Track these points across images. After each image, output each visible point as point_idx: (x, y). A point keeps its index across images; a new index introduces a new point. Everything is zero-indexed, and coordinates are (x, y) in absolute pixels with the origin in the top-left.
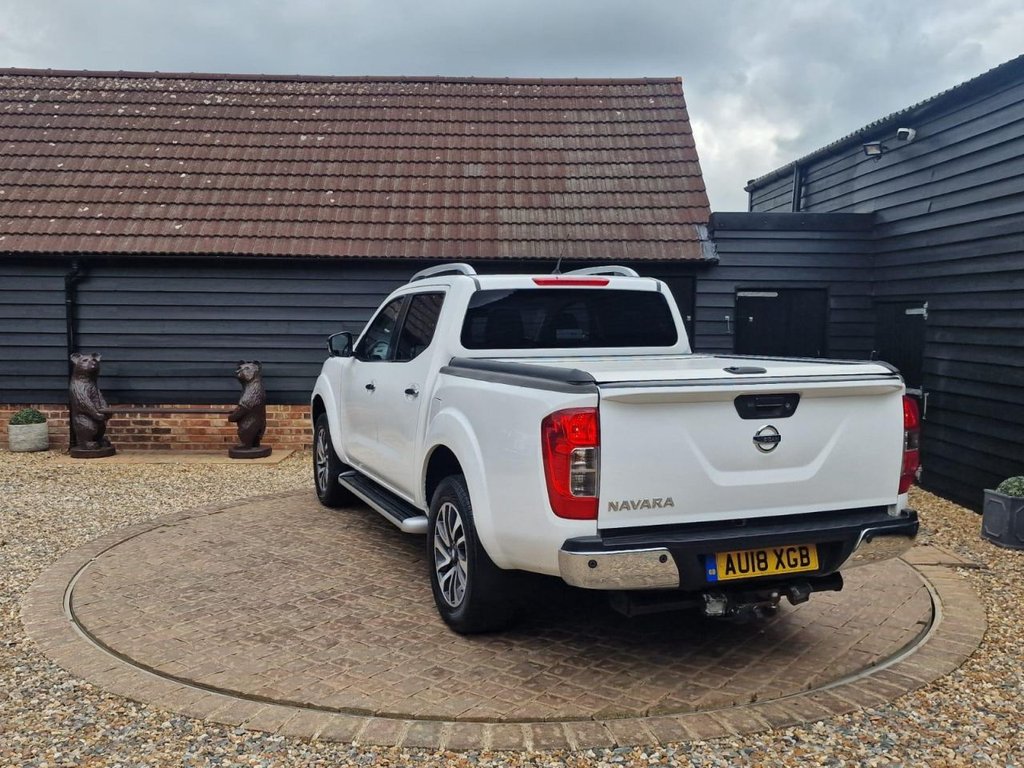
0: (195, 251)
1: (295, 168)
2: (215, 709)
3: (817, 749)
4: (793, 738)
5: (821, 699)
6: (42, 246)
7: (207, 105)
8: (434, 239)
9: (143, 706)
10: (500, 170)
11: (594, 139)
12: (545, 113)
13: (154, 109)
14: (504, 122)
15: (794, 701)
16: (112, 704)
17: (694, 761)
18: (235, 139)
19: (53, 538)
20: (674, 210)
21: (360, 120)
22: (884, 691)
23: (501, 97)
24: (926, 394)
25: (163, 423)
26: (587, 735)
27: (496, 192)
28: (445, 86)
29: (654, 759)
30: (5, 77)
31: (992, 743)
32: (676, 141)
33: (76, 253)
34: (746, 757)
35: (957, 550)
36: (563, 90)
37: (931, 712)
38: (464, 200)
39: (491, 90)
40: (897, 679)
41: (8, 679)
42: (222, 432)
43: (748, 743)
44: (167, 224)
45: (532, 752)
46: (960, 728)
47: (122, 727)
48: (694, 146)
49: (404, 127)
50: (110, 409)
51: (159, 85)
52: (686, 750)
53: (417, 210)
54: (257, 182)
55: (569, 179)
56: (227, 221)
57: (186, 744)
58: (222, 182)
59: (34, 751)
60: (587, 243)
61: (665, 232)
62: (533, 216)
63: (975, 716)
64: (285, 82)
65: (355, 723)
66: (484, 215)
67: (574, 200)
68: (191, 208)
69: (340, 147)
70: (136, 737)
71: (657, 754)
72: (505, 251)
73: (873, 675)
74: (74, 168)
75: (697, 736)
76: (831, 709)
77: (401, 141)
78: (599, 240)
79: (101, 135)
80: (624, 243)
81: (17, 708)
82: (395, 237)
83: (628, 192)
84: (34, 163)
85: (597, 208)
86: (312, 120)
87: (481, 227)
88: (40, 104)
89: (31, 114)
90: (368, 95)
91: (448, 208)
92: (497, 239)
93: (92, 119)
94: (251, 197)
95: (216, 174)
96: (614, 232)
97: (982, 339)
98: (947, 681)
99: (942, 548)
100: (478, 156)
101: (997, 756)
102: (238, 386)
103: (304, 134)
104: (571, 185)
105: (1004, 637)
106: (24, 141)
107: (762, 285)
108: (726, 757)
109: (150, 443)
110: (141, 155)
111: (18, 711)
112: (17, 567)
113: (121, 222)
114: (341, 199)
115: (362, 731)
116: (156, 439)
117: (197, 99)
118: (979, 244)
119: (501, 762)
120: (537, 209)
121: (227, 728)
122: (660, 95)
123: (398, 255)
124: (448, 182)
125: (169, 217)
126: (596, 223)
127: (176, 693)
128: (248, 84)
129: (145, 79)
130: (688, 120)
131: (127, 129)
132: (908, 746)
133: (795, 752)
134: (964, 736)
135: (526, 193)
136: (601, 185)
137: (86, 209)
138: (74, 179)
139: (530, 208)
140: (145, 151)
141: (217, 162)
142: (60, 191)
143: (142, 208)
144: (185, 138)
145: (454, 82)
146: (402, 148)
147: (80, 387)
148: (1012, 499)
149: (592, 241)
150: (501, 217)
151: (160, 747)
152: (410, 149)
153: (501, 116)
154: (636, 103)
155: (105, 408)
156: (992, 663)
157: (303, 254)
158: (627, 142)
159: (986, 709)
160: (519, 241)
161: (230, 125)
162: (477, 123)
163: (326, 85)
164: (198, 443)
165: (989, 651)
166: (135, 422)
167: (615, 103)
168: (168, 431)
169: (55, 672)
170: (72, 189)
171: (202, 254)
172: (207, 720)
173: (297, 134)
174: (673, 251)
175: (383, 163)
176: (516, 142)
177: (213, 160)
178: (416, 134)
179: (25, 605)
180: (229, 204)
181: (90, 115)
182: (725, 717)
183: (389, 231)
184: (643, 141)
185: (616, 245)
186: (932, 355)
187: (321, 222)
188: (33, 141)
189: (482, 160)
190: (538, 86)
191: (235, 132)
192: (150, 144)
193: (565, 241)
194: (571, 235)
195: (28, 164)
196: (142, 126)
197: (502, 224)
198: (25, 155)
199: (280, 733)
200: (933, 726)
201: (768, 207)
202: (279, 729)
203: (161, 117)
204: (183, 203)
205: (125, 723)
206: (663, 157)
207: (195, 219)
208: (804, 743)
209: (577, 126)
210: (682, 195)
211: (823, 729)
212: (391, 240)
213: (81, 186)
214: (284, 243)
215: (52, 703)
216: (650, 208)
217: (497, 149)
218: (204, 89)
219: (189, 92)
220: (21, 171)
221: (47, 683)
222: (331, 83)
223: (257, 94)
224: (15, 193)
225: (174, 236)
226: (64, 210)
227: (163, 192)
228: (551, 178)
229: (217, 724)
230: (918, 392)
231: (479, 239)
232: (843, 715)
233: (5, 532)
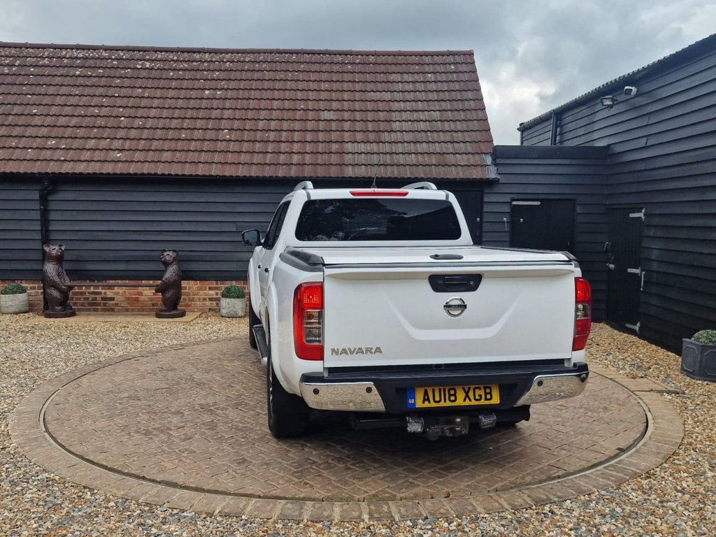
0: (131, 172)
1: (201, 114)
2: (146, 493)
3: (566, 519)
4: (549, 511)
5: (569, 485)
6: (23, 168)
7: (138, 69)
8: (299, 164)
9: (96, 491)
10: (346, 115)
11: (412, 93)
12: (378, 75)
13: (102, 71)
14: (349, 81)
15: (550, 486)
16: (73, 490)
17: (481, 528)
18: (159, 93)
19: (32, 374)
20: (468, 143)
21: (248, 80)
22: (613, 479)
23: (347, 64)
24: (643, 273)
25: (109, 293)
26: (407, 510)
27: (343, 131)
28: (307, 56)
29: (453, 527)
31: (687, 514)
32: (470, 95)
33: (47, 173)
34: (517, 525)
35: (664, 381)
36: (390, 59)
37: (645, 493)
38: (321, 136)
39: (340, 58)
40: (623, 470)
42: (151, 299)
43: (518, 515)
44: (111, 153)
45: (368, 522)
46: (665, 504)
47: (80, 506)
48: (482, 99)
49: (278, 85)
51: (105, 54)
52: (475, 520)
53: (287, 144)
54: (174, 123)
55: (395, 122)
56: (154, 151)
57: (125, 518)
58: (150, 123)
59: (18, 523)
60: (407, 167)
61: (463, 159)
62: (369, 147)
63: (676, 496)
64: (194, 52)
65: (244, 503)
66: (334, 147)
67: (399, 136)
68: (128, 142)
69: (233, 98)
70: (90, 513)
71: (455, 523)
72: (349, 172)
73: (605, 468)
74: (45, 113)
75: (483, 511)
76: (576, 491)
77: (276, 94)
78: (415, 165)
79: (64, 90)
80: (433, 167)
81: (6, 493)
82: (272, 162)
83: (436, 131)
84: (16, 110)
85: (414, 142)
86: (214, 79)
87: (333, 155)
88: (20, 67)
89: (14, 74)
90: (253, 62)
91: (310, 142)
92: (344, 164)
93: (58, 78)
94: (171, 134)
95: (145, 118)
96: (426, 159)
97: (683, 234)
98: (656, 472)
99: (653, 379)
100: (331, 106)
101: (690, 523)
102: (162, 267)
103: (208, 90)
104: (396, 126)
105: (695, 441)
106: (8, 94)
107: (529, 197)
108: (503, 525)
109: (99, 307)
110: (92, 104)
111: (7, 495)
112: (6, 394)
113: (78, 151)
114: (234, 136)
115: (249, 508)
116: (105, 304)
117: (132, 64)
118: (680, 168)
119: (346, 530)
120: (371, 143)
121: (154, 507)
122: (459, 63)
123: (274, 175)
124: (309, 123)
125: (112, 147)
126: (414, 153)
127: (118, 483)
128: (167, 54)
129: (95, 50)
130: (478, 80)
131: (81, 86)
132: (629, 517)
133: (551, 521)
134: (668, 510)
135: (365, 132)
136: (417, 126)
137: (54, 142)
138: (44, 121)
139: (368, 142)
140: (95, 101)
141: (145, 109)
142: (35, 129)
143: (93, 141)
144: (123, 92)
145: (313, 53)
146: (277, 100)
147: (50, 268)
148: (702, 346)
149: (411, 166)
150: (347, 149)
151: (107, 520)
152: (282, 100)
153: (347, 77)
154: (442, 68)
155: (68, 283)
156: (687, 459)
157: (208, 174)
158: (436, 96)
159: (683, 491)
160: (360, 165)
161: (155, 84)
162: (330, 82)
163: (223, 55)
164: (135, 307)
165: (685, 451)
166: (89, 293)
167: (427, 68)
168: (113, 299)
169: (33, 468)
170: (43, 128)
171: (135, 174)
172: (140, 501)
173: (203, 89)
174: (467, 173)
175: (264, 110)
176: (358, 96)
177: (143, 108)
178: (287, 90)
179: (12, 421)
180: (155, 139)
181: (56, 75)
182: (502, 497)
183: (268, 158)
184: (447, 96)
185: (427, 168)
186: (648, 246)
187: (220, 152)
188: (15, 94)
189: (333, 108)
190: (373, 56)
191: (159, 88)
192: (98, 96)
193: (392, 165)
194: (395, 161)
195: (12, 110)
196: (92, 84)
197: (347, 153)
198: (10, 104)
199: (191, 510)
200: (646, 503)
201: (533, 142)
202: (191, 507)
203: (106, 77)
204: (122, 138)
205: (82, 503)
206: (460, 106)
207: (131, 150)
208: (557, 515)
209: (400, 84)
210: (474, 133)
211: (571, 505)
212: (270, 165)
213: (49, 126)
214: (193, 166)
215: (31, 489)
216: (451, 143)
217: (344, 100)
218: (137, 57)
219: (126, 59)
220: (7, 115)
221: (28, 476)
222: (227, 54)
223: (175, 61)
224: (3, 131)
225: (116, 162)
226: (38, 143)
227: (108, 130)
228: (382, 121)
229: (147, 504)
230: (638, 271)
231: (331, 164)
232: (584, 496)
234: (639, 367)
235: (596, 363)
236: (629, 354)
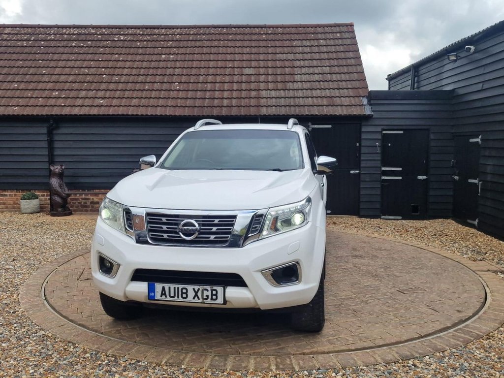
0: (110, 113)
1: (159, 72)
2: (113, 347)
3: (426, 371)
4: (413, 365)
5: (427, 344)
6: (35, 112)
7: (116, 41)
8: (228, 106)
9: (77, 345)
10: (262, 71)
11: (309, 54)
12: (285, 42)
13: (90, 43)
14: (264, 47)
15: (413, 345)
16: (61, 344)
18: (130, 58)
19: (39, 257)
20: (350, 90)
21: (192, 47)
22: (461, 340)
23: (262, 34)
24: (480, 183)
25: (96, 199)
26: (304, 363)
27: (259, 82)
28: (234, 29)
29: (339, 376)
30: (18, 29)
32: (351, 55)
33: (52, 115)
34: (388, 375)
35: (497, 263)
36: (293, 30)
37: (486, 351)
38: (244, 86)
39: (257, 30)
40: (469, 333)
41: (10, 331)
44: (96, 100)
45: (275, 372)
47: (65, 357)
48: (360, 57)
49: (213, 50)
50: (70, 192)
51: (93, 31)
53: (220, 92)
54: (140, 79)
55: (297, 75)
56: (126, 98)
57: (97, 366)
58: (123, 79)
59: (20, 369)
60: (306, 107)
61: (346, 101)
62: (278, 93)
64: (154, 28)
65: (184, 355)
66: (253, 94)
67: (299, 85)
68: (108, 92)
69: (182, 60)
70: (72, 362)
71: (341, 373)
72: (264, 111)
73: (455, 331)
74: (51, 73)
75: (362, 364)
76: (433, 349)
77: (212, 57)
78: (311, 105)
79: (64, 57)
80: (325, 107)
81: (13, 346)
82: (209, 105)
83: (326, 81)
84: (32, 71)
85: (311, 89)
86: (168, 47)
87: (252, 100)
88: (34, 41)
89: (30, 46)
90: (196, 34)
91: (235, 91)
92: (260, 106)
93: (60, 49)
94: (138, 86)
95: (120, 75)
96: (319, 101)
98: (494, 334)
99: (489, 262)
100: (251, 64)
103: (164, 55)
104: (298, 78)
106: (26, 60)
107: (395, 128)
108: (377, 375)
109: (89, 209)
110: (84, 66)
111: (14, 348)
112: (19, 272)
113: (74, 99)
114: (182, 87)
115: (187, 360)
116: (93, 207)
117: (111, 38)
120: (280, 90)
121: (118, 358)
122: (343, 32)
123: (210, 114)
124: (235, 77)
125: (97, 96)
126: (310, 97)
127: (93, 339)
128: (135, 30)
129: (86, 28)
130: (357, 44)
131: (77, 53)
132: (474, 370)
133: (414, 373)
135: (275, 82)
136: (313, 78)
137: (57, 93)
138: (51, 79)
139: (277, 89)
140: (85, 64)
141: (120, 69)
142: (44, 84)
143: (84, 92)
144: (105, 57)
145: (238, 27)
146: (213, 61)
147: (55, 182)
149: (309, 106)
150: (262, 95)
151: (84, 367)
152: (217, 61)
153: (262, 44)
154: (331, 36)
155: (67, 192)
157: (164, 114)
158: (326, 56)
160: (271, 106)
161: (127, 51)
162: (250, 47)
163: (175, 30)
166: (82, 199)
167: (320, 36)
168: (98, 203)
169: (34, 327)
170: (50, 83)
171: (113, 115)
172: (108, 353)
173: (160, 54)
174: (350, 111)
175: (203, 68)
176: (270, 57)
177: (119, 68)
178: (219, 53)
179: (22, 292)
180: (127, 90)
181: (59, 47)
182: (377, 354)
183: (206, 103)
184: (334, 56)
185: (320, 108)
186: (484, 163)
187: (172, 98)
188: (31, 60)
189: (252, 66)
190: (281, 28)
191: (130, 54)
192: (88, 60)
193: (294, 106)
194: (297, 103)
195: (28, 71)
196: (84, 52)
197: (263, 98)
198: (27, 67)
199: (145, 360)
200: (488, 359)
201: (398, 88)
202: (145, 358)
203: (93, 47)
204: (104, 90)
205: (67, 354)
206: (344, 63)
207: (110, 98)
208: (419, 368)
209: (300, 48)
210: (355, 82)
211: (429, 360)
212: (207, 107)
213: (54, 82)
214: (154, 109)
215: (31, 343)
216: (338, 89)
217: (260, 60)
218: (115, 33)
219: (107, 34)
220: (25, 75)
221: (29, 333)
222: (177, 29)
223: (141, 35)
224: (22, 86)
225: (100, 106)
226: (46, 93)
227: (95, 84)
228: (288, 75)
229: (114, 355)
230: (476, 181)
231: (251, 106)
232: (439, 353)
233: (15, 254)
234: (478, 252)
235: (446, 249)
236: (471, 243)
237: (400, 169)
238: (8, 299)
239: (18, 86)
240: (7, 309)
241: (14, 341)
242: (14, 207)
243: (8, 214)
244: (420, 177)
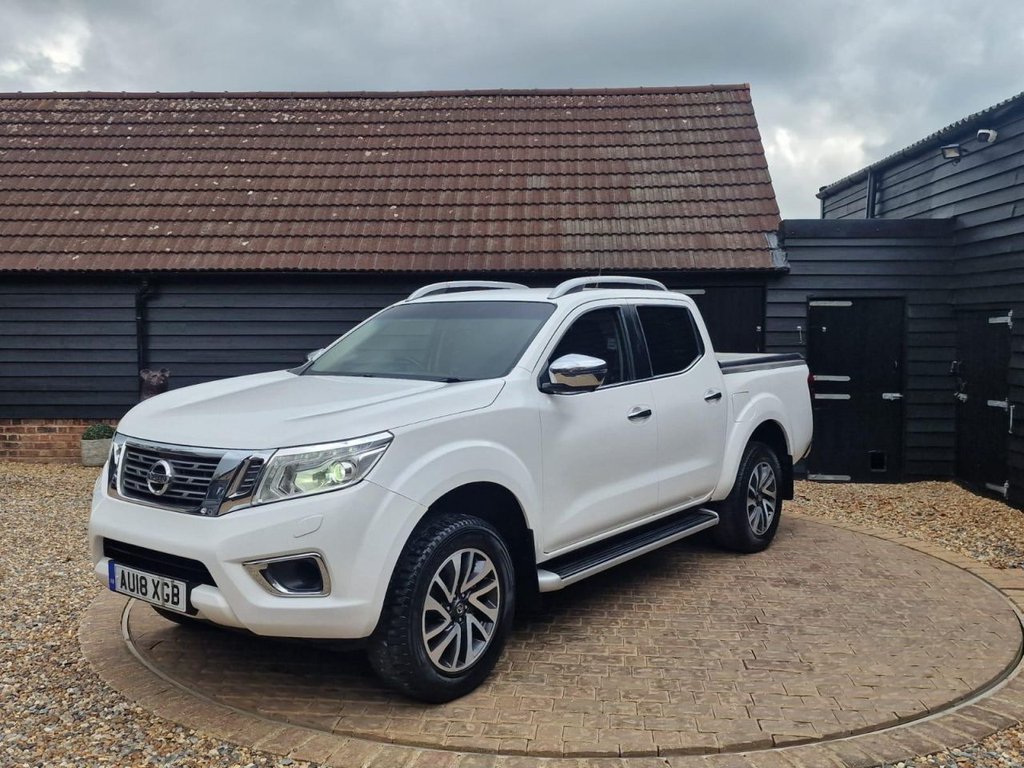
0: (261, 267)
1: (360, 184)
2: (264, 736)
5: (902, 738)
6: (114, 264)
7: (273, 123)
8: (496, 252)
9: (192, 732)
10: (564, 181)
11: (659, 148)
12: (610, 123)
13: (223, 128)
14: (568, 133)
15: (872, 740)
16: (161, 730)
18: (301, 156)
20: (742, 218)
21: (424, 134)
22: (972, 729)
23: (565, 108)
24: (1012, 407)
27: (560, 203)
28: (509, 99)
30: (81, 101)
32: (744, 148)
33: (146, 271)
36: (627, 100)
38: (527, 212)
39: (555, 101)
40: (987, 716)
41: (61, 701)
44: (235, 241)
47: (168, 755)
48: (763, 153)
49: (467, 141)
51: (228, 104)
53: (479, 224)
54: (322, 198)
55: (634, 188)
56: (293, 237)
58: (288, 198)
60: (653, 253)
61: (733, 241)
62: (596, 226)
64: (350, 98)
65: (405, 754)
66: (547, 227)
67: (640, 209)
68: (258, 225)
69: (403, 162)
72: (568, 263)
73: (958, 711)
74: (146, 187)
76: (913, 749)
77: (464, 154)
78: (664, 250)
79: (172, 155)
80: (691, 252)
81: (67, 731)
82: (458, 250)
83: (694, 201)
84: (108, 184)
85: (663, 218)
86: (377, 135)
87: (544, 239)
88: (113, 126)
89: (106, 136)
90: (432, 110)
91: (511, 221)
92: (560, 251)
93: (164, 139)
94: (317, 213)
95: (282, 191)
96: (680, 241)
100: (541, 169)
103: (369, 150)
104: (636, 194)
106: (98, 162)
107: (835, 295)
110: (209, 173)
111: (67, 735)
113: (189, 239)
114: (404, 214)
117: (264, 117)
120: (601, 219)
122: (727, 102)
123: (461, 269)
124: (511, 194)
125: (236, 233)
126: (661, 233)
128: (312, 102)
129: (215, 99)
130: (756, 126)
131: (194, 148)
135: (590, 204)
136: (666, 194)
137: (157, 227)
138: (144, 198)
139: (595, 218)
140: (213, 169)
141: (282, 179)
142: (132, 210)
143: (210, 225)
144: (253, 155)
145: (517, 94)
146: (465, 162)
149: (657, 251)
150: (565, 229)
152: (473, 162)
153: (565, 127)
154: (703, 111)
157: (367, 269)
158: (694, 151)
160: (583, 252)
161: (296, 143)
162: (540, 134)
163: (391, 100)
167: (681, 111)
169: (107, 694)
170: (143, 208)
171: (268, 270)
172: (255, 748)
173: (362, 150)
174: (742, 261)
175: (447, 176)
176: (580, 153)
177: (279, 177)
178: (479, 147)
179: (84, 623)
180: (296, 221)
181: (161, 135)
182: (797, 756)
183: (452, 245)
184: (710, 149)
185: (682, 255)
186: (1016, 366)
187: (384, 237)
189: (545, 172)
190: (603, 96)
191: (302, 149)
192: (219, 162)
193: (630, 251)
194: (635, 246)
195: (101, 184)
196: (211, 146)
197: (565, 236)
198: (98, 176)
201: (841, 213)
202: (327, 759)
203: (229, 136)
204: (250, 220)
205: (172, 750)
206: (731, 164)
207: (260, 236)
209: (641, 135)
210: (751, 203)
212: (454, 254)
213: (151, 205)
214: (348, 258)
215: (101, 727)
216: (718, 217)
217: (560, 160)
218: (271, 107)
219: (257, 110)
220: (94, 191)
221: (99, 706)
222: (396, 99)
223: (323, 111)
224: (89, 213)
225: (240, 253)
226: (135, 228)
227: (231, 209)
228: (615, 189)
229: (265, 753)
230: (1003, 404)
231: (542, 251)
232: (926, 756)
233: (71, 548)
234: (1009, 551)
235: (942, 543)
236: (993, 530)
237: (847, 379)
238: (56, 638)
239: (82, 213)
240: (55, 658)
241: (68, 721)
242: (68, 454)
243: (57, 468)
244: (887, 396)
